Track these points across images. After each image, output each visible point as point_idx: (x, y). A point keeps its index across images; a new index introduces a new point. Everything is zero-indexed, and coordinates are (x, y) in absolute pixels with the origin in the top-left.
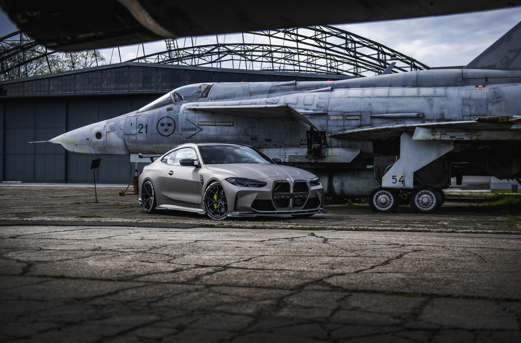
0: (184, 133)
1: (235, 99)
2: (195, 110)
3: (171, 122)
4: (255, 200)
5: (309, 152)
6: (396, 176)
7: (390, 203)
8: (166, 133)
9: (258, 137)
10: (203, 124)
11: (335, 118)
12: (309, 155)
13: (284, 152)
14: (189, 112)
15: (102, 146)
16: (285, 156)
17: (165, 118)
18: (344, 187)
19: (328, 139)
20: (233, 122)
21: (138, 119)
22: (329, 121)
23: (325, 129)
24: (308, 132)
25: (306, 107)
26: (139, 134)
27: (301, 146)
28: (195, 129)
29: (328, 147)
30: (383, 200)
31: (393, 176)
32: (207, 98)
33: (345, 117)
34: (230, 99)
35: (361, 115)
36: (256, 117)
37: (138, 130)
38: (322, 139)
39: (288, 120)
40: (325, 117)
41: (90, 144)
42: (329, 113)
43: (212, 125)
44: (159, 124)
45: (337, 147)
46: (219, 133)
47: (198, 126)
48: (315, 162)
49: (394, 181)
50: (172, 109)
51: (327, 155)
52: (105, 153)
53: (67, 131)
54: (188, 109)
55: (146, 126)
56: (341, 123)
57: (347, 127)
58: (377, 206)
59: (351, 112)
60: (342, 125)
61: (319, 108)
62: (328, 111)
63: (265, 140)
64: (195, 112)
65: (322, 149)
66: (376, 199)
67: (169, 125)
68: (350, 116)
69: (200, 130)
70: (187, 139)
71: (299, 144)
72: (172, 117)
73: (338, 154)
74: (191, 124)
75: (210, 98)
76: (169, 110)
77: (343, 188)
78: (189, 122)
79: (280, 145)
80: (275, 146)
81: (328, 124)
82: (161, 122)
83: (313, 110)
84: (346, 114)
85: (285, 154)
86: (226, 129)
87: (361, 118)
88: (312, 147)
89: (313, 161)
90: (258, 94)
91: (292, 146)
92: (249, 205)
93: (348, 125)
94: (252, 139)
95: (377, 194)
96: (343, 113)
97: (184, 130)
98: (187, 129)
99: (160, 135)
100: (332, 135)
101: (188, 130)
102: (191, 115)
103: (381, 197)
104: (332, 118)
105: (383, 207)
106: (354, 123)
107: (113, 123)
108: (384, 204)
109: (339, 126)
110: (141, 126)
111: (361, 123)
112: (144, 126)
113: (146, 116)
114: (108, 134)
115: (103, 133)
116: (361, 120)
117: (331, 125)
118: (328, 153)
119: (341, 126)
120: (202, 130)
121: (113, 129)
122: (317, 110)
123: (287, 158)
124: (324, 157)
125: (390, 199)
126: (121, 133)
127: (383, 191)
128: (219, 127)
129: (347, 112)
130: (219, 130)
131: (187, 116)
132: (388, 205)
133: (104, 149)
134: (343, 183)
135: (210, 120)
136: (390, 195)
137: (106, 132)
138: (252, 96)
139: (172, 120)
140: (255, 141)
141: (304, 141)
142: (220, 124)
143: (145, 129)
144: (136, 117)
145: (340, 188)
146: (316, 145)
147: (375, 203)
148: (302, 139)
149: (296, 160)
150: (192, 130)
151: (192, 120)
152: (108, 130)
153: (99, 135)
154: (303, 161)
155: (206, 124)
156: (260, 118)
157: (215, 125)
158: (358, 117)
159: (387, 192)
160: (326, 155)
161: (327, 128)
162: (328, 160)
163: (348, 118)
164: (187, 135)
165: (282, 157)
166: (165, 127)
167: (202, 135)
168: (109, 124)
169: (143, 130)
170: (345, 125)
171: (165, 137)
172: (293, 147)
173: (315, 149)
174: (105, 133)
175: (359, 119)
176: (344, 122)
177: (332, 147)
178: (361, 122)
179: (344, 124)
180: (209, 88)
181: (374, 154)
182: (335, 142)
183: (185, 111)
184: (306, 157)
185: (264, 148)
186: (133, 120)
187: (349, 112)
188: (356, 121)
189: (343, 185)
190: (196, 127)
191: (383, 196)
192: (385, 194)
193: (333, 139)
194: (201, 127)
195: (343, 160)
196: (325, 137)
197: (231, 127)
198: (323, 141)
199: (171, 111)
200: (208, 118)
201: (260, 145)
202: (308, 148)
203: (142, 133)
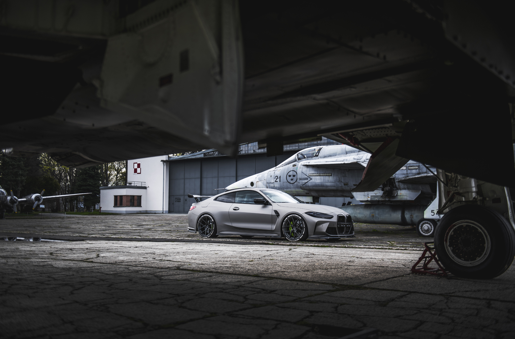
0: (301, 181)
1: (336, 156)
2: (307, 166)
3: (295, 174)
5: (384, 194)
6: (434, 210)
7: (431, 230)
8: (292, 182)
9: (348, 183)
10: (312, 175)
12: (383, 195)
14: (303, 167)
16: (368, 196)
17: (291, 171)
19: (397, 184)
20: (331, 173)
21: (275, 173)
27: (379, 189)
28: (307, 179)
29: (398, 189)
30: (426, 228)
31: (432, 211)
32: (318, 157)
33: (407, 168)
34: (333, 157)
35: (419, 165)
36: (346, 170)
37: (275, 180)
38: (394, 184)
43: (317, 176)
44: (288, 175)
45: (404, 189)
46: (322, 181)
47: (309, 177)
48: (389, 200)
49: (433, 214)
51: (397, 195)
53: (236, 181)
54: (303, 165)
55: (280, 177)
56: (405, 172)
57: (409, 175)
58: (422, 232)
59: (412, 164)
63: (354, 185)
65: (393, 190)
66: (422, 227)
67: (294, 176)
68: (412, 166)
69: (310, 179)
70: (303, 185)
73: (405, 194)
74: (305, 175)
75: (320, 156)
76: (294, 166)
77: (412, 219)
78: (303, 174)
80: (362, 190)
82: (289, 174)
84: (408, 165)
85: (368, 194)
86: (327, 178)
87: (419, 168)
88: (384, 189)
89: (387, 199)
90: (352, 153)
91: (373, 189)
93: (410, 173)
94: (344, 184)
95: (422, 223)
97: (301, 179)
99: (288, 183)
100: (399, 180)
101: (303, 179)
102: (305, 169)
103: (424, 225)
105: (426, 233)
106: (414, 171)
107: (260, 176)
108: (428, 231)
109: (404, 174)
110: (277, 177)
111: (419, 172)
112: (279, 177)
113: (280, 170)
114: (257, 182)
115: (255, 182)
116: (419, 169)
117: (398, 174)
118: (397, 193)
119: (405, 174)
120: (311, 179)
121: (260, 180)
123: (369, 197)
124: (394, 197)
125: (431, 227)
126: (265, 183)
127: (426, 222)
128: (322, 177)
130: (322, 179)
131: (302, 170)
132: (430, 232)
134: (412, 215)
135: (316, 172)
136: (431, 224)
138: (347, 154)
140: (347, 186)
142: (323, 175)
143: (279, 179)
144: (274, 171)
145: (410, 219)
146: (387, 188)
147: (421, 230)
149: (376, 199)
151: (305, 173)
152: (258, 180)
153: (252, 184)
154: (380, 200)
155: (314, 175)
156: (349, 170)
157: (320, 176)
158: (417, 167)
159: (429, 222)
160: (395, 195)
161: (395, 176)
162: (399, 198)
163: (409, 168)
164: (302, 182)
165: (366, 197)
166: (291, 178)
167: (312, 182)
168: (258, 177)
169: (278, 180)
171: (291, 184)
173: (386, 191)
175: (417, 169)
176: (407, 171)
177: (401, 189)
178: (419, 170)
179: (407, 172)
180: (320, 149)
181: (433, 194)
182: (402, 186)
183: (301, 167)
184: (382, 197)
185: (354, 191)
186: (272, 174)
187: (411, 164)
188: (416, 170)
189: (412, 216)
190: (308, 177)
191: (426, 225)
192: (427, 223)
193: (400, 184)
194: (311, 177)
195: (408, 199)
196: (395, 182)
197: (330, 177)
198: (395, 185)
199: (295, 166)
200: (315, 171)
201: (351, 189)
202: (382, 190)
203: (277, 182)
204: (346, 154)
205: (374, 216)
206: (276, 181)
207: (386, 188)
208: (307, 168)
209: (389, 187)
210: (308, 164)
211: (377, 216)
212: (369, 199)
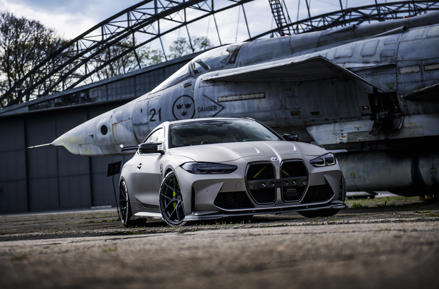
0: (202, 114)
2: (213, 82)
3: (190, 101)
4: (219, 194)
5: (375, 126)
9: (300, 110)
10: (225, 99)
11: (408, 70)
12: (375, 129)
13: (341, 129)
14: (206, 84)
15: (109, 143)
16: (342, 134)
17: (182, 98)
18: (436, 173)
19: (401, 103)
20: (264, 93)
21: (149, 103)
22: (399, 75)
23: (394, 88)
24: (370, 95)
25: (365, 59)
26: (152, 122)
27: (364, 117)
28: (215, 108)
29: (403, 115)
32: (235, 64)
33: (423, 68)
34: (265, 62)
36: (295, 82)
37: (150, 117)
38: (394, 105)
39: (339, 81)
40: (394, 71)
41: (95, 142)
42: (399, 64)
43: (236, 100)
44: (175, 107)
45: (416, 114)
46: (246, 110)
47: (219, 103)
48: (385, 139)
50: (191, 85)
51: (403, 127)
52: (115, 153)
54: (204, 81)
55: (160, 111)
56: (418, 77)
57: (427, 82)
59: (432, 59)
60: (420, 80)
61: (383, 59)
62: (397, 61)
63: (311, 113)
64: (213, 84)
67: (188, 106)
68: (431, 64)
69: (221, 108)
71: (359, 114)
72: (191, 96)
73: (419, 125)
74: (210, 101)
75: (239, 62)
76: (187, 86)
78: (206, 98)
79: (334, 119)
80: (327, 122)
81: (398, 81)
82: (177, 103)
83: (376, 62)
84: (423, 63)
85: (342, 131)
86: (256, 103)
88: (376, 117)
89: (382, 138)
90: (303, 50)
91: (351, 119)
92: (212, 202)
93: (429, 79)
94: (292, 114)
96: (420, 62)
97: (201, 110)
98: (205, 108)
100: (406, 95)
101: (206, 110)
102: (209, 89)
104: (403, 71)
106: (437, 74)
107: (120, 112)
109: (415, 82)
110: (153, 112)
112: (157, 111)
113: (159, 97)
114: (114, 126)
115: (109, 126)
117: (403, 82)
118: (403, 124)
119: (418, 81)
120: (224, 108)
121: (120, 120)
122: (381, 62)
123: (345, 137)
124: (397, 130)
126: (130, 123)
128: (246, 102)
129: (426, 59)
130: (246, 106)
131: (204, 91)
133: (112, 147)
134: (435, 167)
135: (234, 93)
137: (113, 125)
138: (294, 54)
139: (190, 99)
140: (298, 116)
141: (366, 109)
142: (247, 97)
143: (158, 115)
144: (147, 101)
146: (382, 114)
148: (363, 107)
149: (359, 139)
150: (212, 109)
151: (210, 96)
152: (115, 121)
153: (104, 129)
154: (368, 140)
155: (229, 98)
157: (241, 100)
160: (400, 127)
161: (397, 86)
162: (406, 134)
163: (427, 68)
164: (206, 116)
165: (338, 136)
166: (182, 110)
167: (225, 114)
168: (116, 114)
169: (156, 117)
170: (424, 79)
172: (353, 119)
173: (380, 119)
174: (111, 126)
176: (422, 74)
177: (409, 115)
179: (422, 77)
182: (412, 107)
183: (202, 84)
184: (371, 133)
185: (312, 125)
186: (144, 105)
187: (429, 59)
189: (434, 170)
190: (216, 105)
193: (409, 103)
194: (223, 104)
195: (427, 133)
196: (398, 100)
197: (263, 100)
198: (396, 107)
199: (189, 87)
200: (230, 90)
201: (305, 122)
202: (372, 119)
203: (154, 120)
204: (292, 53)
205: (356, 175)
206: (151, 120)
207: (379, 113)
208: (214, 86)
209: (385, 111)
210: (214, 77)
211: (362, 174)
212: (345, 140)
